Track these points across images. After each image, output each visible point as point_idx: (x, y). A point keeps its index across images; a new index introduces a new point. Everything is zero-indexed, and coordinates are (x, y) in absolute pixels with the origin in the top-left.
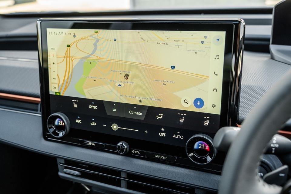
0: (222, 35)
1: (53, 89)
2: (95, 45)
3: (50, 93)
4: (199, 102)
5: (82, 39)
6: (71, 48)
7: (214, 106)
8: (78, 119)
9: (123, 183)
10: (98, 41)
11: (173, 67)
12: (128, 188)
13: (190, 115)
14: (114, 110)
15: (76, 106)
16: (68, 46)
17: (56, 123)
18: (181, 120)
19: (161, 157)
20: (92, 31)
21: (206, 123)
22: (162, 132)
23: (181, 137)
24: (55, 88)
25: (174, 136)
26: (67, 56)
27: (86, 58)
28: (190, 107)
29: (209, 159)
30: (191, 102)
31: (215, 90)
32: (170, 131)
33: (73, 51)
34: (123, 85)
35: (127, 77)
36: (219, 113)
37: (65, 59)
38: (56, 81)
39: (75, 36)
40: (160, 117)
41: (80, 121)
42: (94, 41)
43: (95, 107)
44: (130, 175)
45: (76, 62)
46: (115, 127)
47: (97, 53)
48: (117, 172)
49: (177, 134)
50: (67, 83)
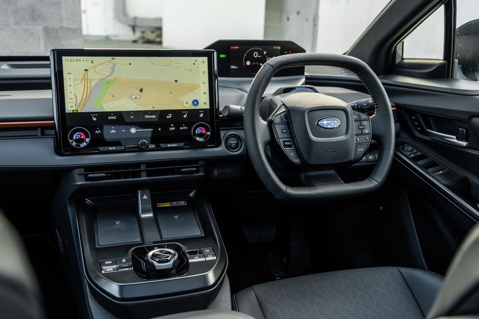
0: (206, 59)
1: (70, 107)
2: (113, 68)
3: (66, 112)
4: (195, 102)
5: (100, 64)
6: (89, 72)
7: (205, 103)
8: (97, 130)
9: (143, 174)
10: (115, 65)
11: (176, 81)
12: (148, 176)
13: (191, 112)
14: (132, 117)
15: (95, 119)
16: (86, 70)
17: (74, 138)
18: (185, 116)
19: (172, 145)
20: (110, 58)
21: (201, 115)
22: (172, 127)
23: (186, 128)
24: (72, 107)
25: (181, 128)
26: (85, 79)
27: (106, 78)
28: (190, 106)
30: (190, 103)
31: (205, 93)
32: (177, 126)
33: (91, 74)
34: (138, 97)
35: (141, 90)
36: (208, 107)
37: (83, 81)
38: (74, 100)
39: (92, 62)
40: (170, 116)
41: (99, 131)
42: (113, 65)
43: (114, 118)
44: (149, 164)
45: (93, 83)
46: (133, 130)
47: (115, 75)
48: (137, 165)
49: (183, 126)
50: (85, 101)
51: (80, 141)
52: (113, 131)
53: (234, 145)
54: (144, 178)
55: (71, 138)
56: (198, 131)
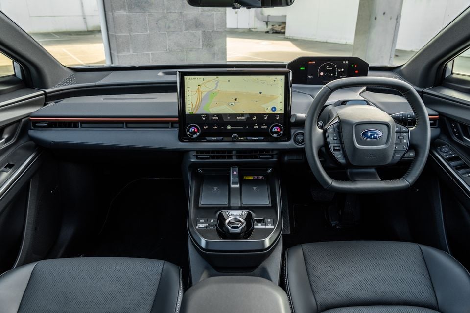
0: (283, 77)
1: (188, 110)
2: (217, 84)
3: (186, 113)
4: (274, 109)
5: (209, 81)
6: (201, 86)
7: (281, 110)
8: (205, 126)
9: (234, 157)
10: (218, 82)
11: (261, 93)
12: (237, 159)
13: (270, 115)
14: (229, 118)
15: (204, 119)
16: (199, 85)
17: (190, 131)
18: (266, 118)
19: (255, 139)
20: (215, 77)
21: (277, 118)
22: (256, 126)
23: (266, 127)
24: (189, 110)
26: (199, 91)
27: (211, 91)
28: (270, 111)
29: (282, 132)
30: (270, 109)
31: (281, 102)
32: (260, 125)
33: (202, 88)
34: (233, 104)
35: (236, 100)
36: (283, 113)
37: (197, 94)
38: (191, 106)
39: (204, 80)
40: (255, 118)
42: (217, 81)
43: (216, 118)
44: (239, 151)
45: (204, 94)
46: (229, 127)
47: (218, 88)
48: (230, 151)
49: (263, 126)
50: (198, 107)
51: (194, 133)
52: (215, 127)
53: (300, 141)
54: (235, 160)
55: (188, 131)
56: (274, 129)
